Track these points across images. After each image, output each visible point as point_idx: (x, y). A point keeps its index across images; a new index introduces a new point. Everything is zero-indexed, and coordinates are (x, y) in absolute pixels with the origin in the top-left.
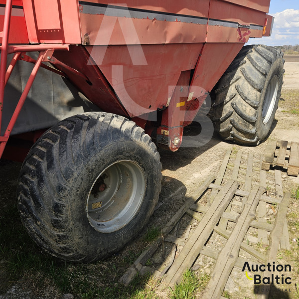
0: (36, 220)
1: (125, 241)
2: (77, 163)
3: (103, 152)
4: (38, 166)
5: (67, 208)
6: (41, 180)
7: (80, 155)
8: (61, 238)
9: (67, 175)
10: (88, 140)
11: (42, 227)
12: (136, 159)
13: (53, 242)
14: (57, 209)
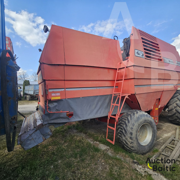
0: (125, 136)
1: (147, 150)
2: (136, 122)
3: (141, 120)
4: (125, 122)
5: (133, 134)
6: (126, 126)
7: (136, 120)
8: (132, 143)
9: (133, 125)
10: (138, 116)
11: (126, 139)
12: (150, 124)
13: (129, 144)
14: (131, 134)
